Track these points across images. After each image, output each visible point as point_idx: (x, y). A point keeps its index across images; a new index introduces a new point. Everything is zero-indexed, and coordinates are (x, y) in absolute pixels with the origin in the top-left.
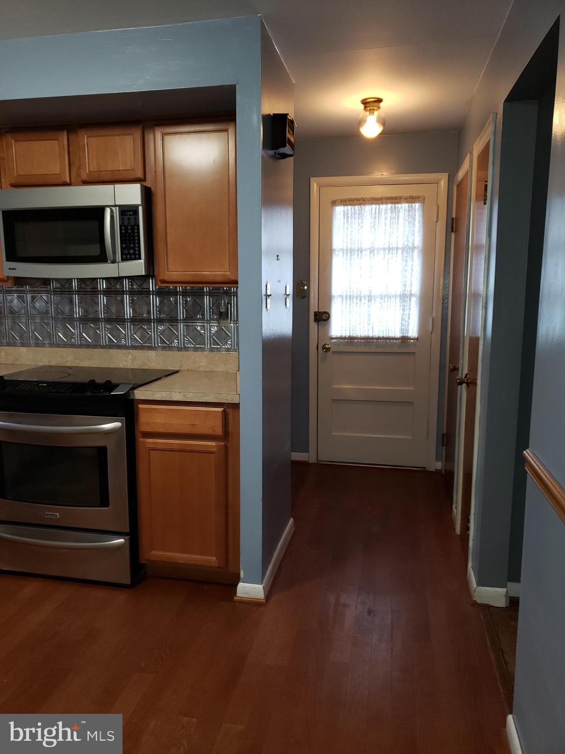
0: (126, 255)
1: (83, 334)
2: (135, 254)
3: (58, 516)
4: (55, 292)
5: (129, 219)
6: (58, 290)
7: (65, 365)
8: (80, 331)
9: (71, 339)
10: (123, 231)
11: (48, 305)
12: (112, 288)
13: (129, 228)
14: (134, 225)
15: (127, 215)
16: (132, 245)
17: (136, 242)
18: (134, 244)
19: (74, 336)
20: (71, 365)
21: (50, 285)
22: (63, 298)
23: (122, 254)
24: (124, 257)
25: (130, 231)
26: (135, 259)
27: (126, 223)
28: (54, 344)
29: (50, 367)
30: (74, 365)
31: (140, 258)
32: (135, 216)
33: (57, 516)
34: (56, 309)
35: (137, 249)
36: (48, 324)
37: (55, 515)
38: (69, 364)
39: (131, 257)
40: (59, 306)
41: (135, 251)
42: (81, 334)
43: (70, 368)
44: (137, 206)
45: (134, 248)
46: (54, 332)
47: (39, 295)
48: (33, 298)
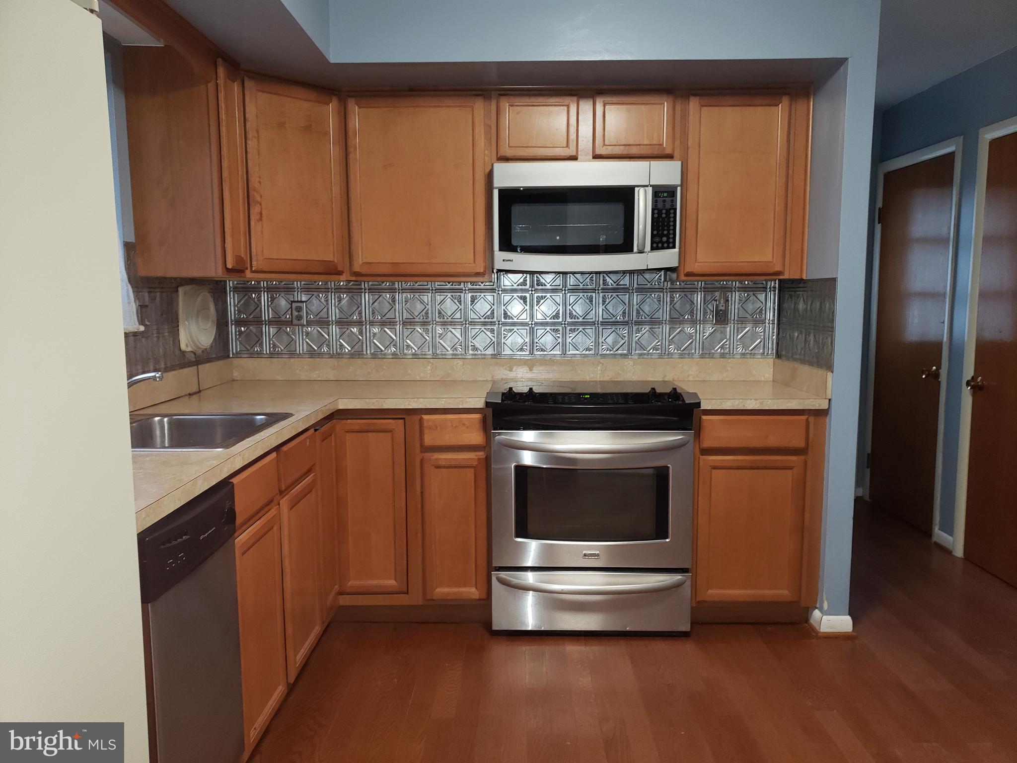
0: (657, 243)
2: (668, 242)
5: (664, 201)
6: (508, 288)
8: (534, 339)
10: (656, 216)
11: (493, 307)
12: (579, 285)
13: (664, 211)
14: (670, 209)
15: (660, 197)
16: (665, 232)
17: (672, 228)
18: (669, 230)
22: (514, 299)
23: (652, 243)
24: (655, 245)
25: (664, 216)
26: (668, 248)
27: (660, 206)
31: (674, 247)
32: (672, 198)
35: (671, 236)
36: (491, 330)
39: (663, 245)
40: (509, 308)
41: (668, 238)
42: (535, 342)
44: (675, 187)
45: (667, 236)
46: (500, 340)
47: (482, 294)
48: (473, 300)
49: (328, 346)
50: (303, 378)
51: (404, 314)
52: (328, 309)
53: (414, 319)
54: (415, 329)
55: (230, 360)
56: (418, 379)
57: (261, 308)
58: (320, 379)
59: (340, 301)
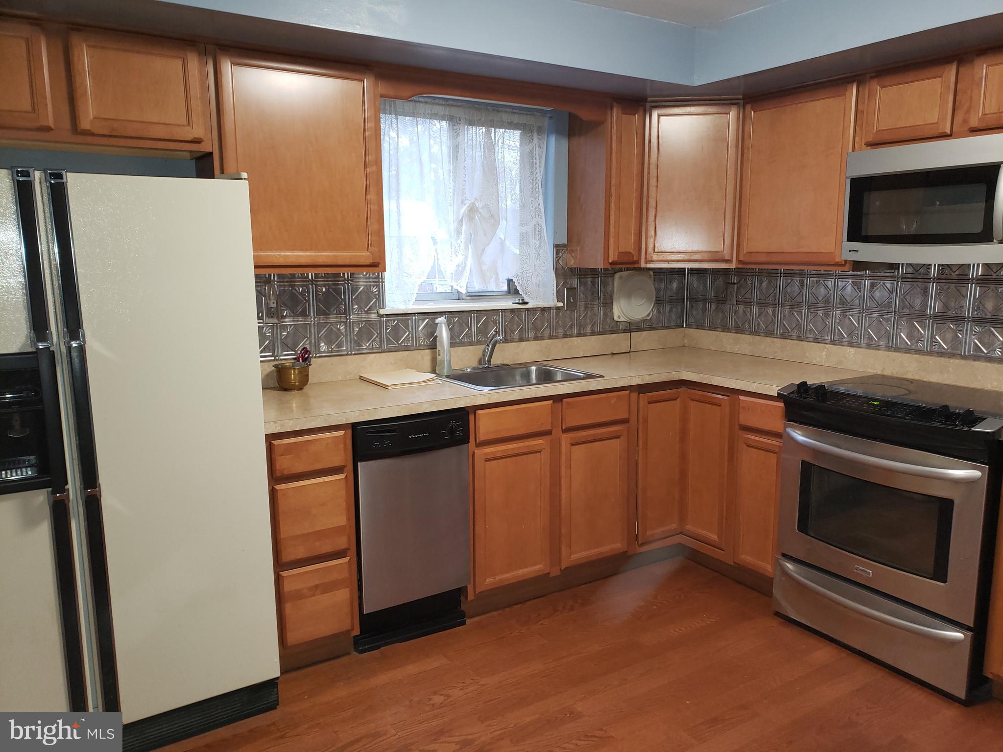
1: (937, 337)
3: (871, 574)
4: (904, 278)
6: (909, 276)
7: (904, 377)
8: (932, 333)
9: (917, 343)
11: (891, 296)
12: (991, 275)
19: (922, 339)
20: (913, 378)
21: (899, 269)
22: (914, 288)
28: (892, 346)
29: (883, 376)
30: (917, 377)
33: (869, 575)
34: (902, 301)
36: (888, 320)
37: (867, 572)
38: (910, 376)
40: (908, 297)
42: (933, 337)
43: (912, 381)
46: (895, 332)
47: (882, 282)
48: (873, 286)
49: (749, 323)
50: (728, 350)
51: (810, 299)
52: (752, 291)
53: (818, 303)
54: (817, 313)
55: (683, 329)
56: (815, 362)
57: (707, 288)
58: (739, 352)
59: (761, 284)
